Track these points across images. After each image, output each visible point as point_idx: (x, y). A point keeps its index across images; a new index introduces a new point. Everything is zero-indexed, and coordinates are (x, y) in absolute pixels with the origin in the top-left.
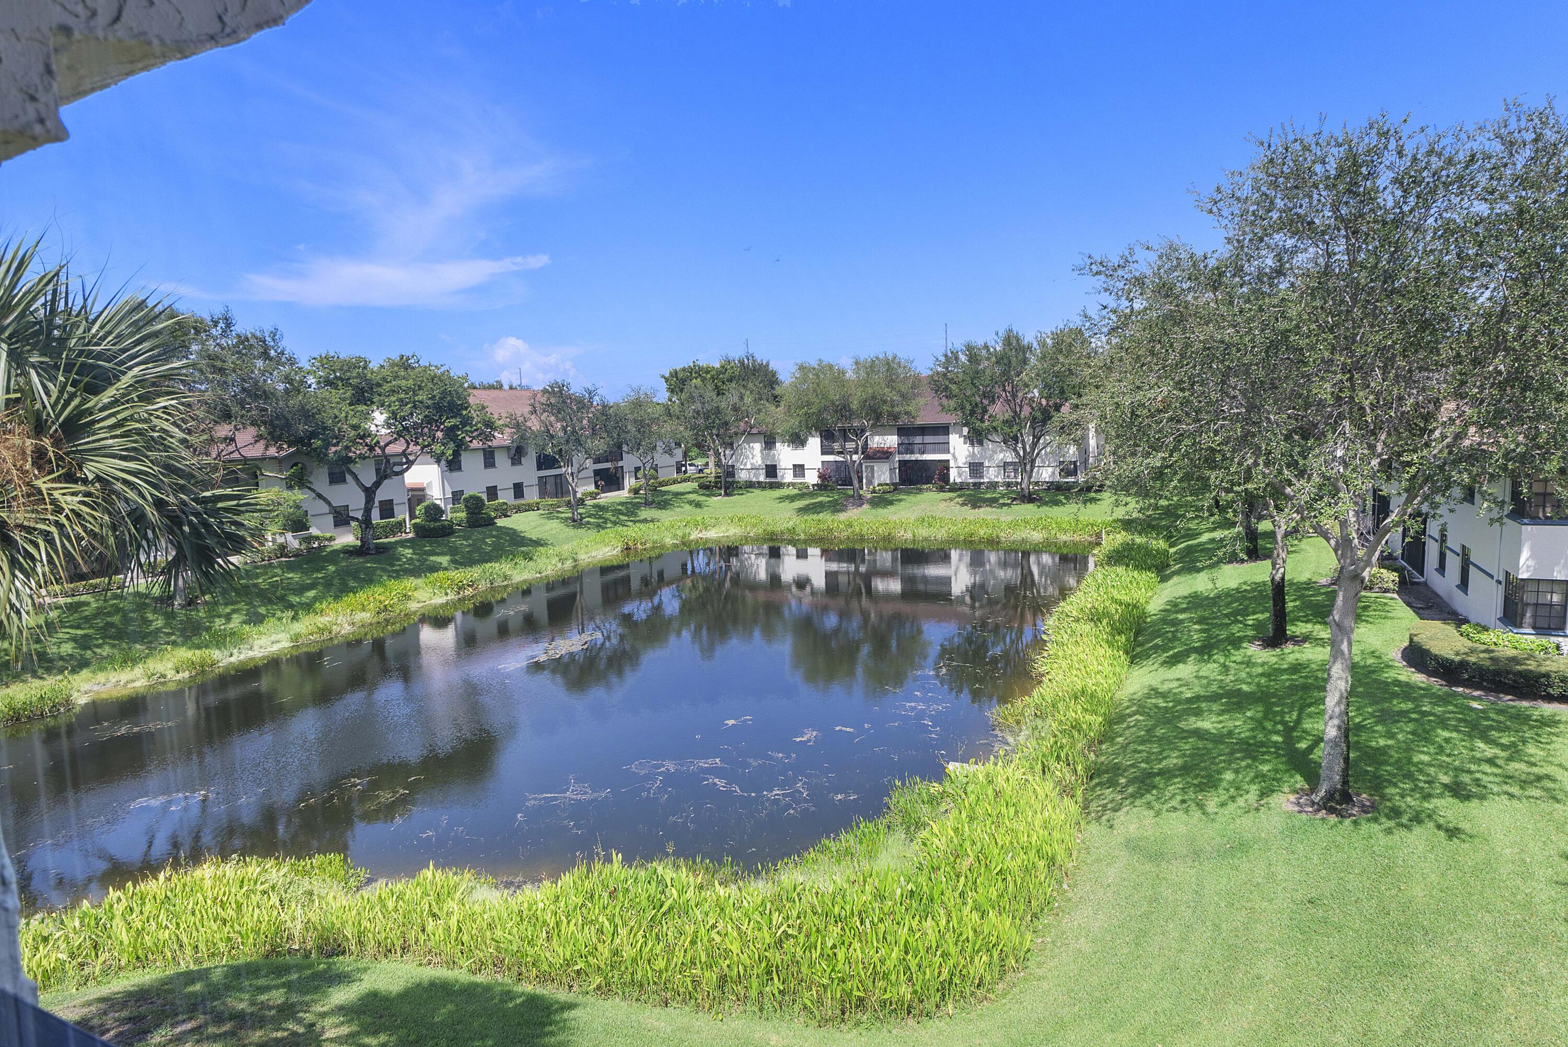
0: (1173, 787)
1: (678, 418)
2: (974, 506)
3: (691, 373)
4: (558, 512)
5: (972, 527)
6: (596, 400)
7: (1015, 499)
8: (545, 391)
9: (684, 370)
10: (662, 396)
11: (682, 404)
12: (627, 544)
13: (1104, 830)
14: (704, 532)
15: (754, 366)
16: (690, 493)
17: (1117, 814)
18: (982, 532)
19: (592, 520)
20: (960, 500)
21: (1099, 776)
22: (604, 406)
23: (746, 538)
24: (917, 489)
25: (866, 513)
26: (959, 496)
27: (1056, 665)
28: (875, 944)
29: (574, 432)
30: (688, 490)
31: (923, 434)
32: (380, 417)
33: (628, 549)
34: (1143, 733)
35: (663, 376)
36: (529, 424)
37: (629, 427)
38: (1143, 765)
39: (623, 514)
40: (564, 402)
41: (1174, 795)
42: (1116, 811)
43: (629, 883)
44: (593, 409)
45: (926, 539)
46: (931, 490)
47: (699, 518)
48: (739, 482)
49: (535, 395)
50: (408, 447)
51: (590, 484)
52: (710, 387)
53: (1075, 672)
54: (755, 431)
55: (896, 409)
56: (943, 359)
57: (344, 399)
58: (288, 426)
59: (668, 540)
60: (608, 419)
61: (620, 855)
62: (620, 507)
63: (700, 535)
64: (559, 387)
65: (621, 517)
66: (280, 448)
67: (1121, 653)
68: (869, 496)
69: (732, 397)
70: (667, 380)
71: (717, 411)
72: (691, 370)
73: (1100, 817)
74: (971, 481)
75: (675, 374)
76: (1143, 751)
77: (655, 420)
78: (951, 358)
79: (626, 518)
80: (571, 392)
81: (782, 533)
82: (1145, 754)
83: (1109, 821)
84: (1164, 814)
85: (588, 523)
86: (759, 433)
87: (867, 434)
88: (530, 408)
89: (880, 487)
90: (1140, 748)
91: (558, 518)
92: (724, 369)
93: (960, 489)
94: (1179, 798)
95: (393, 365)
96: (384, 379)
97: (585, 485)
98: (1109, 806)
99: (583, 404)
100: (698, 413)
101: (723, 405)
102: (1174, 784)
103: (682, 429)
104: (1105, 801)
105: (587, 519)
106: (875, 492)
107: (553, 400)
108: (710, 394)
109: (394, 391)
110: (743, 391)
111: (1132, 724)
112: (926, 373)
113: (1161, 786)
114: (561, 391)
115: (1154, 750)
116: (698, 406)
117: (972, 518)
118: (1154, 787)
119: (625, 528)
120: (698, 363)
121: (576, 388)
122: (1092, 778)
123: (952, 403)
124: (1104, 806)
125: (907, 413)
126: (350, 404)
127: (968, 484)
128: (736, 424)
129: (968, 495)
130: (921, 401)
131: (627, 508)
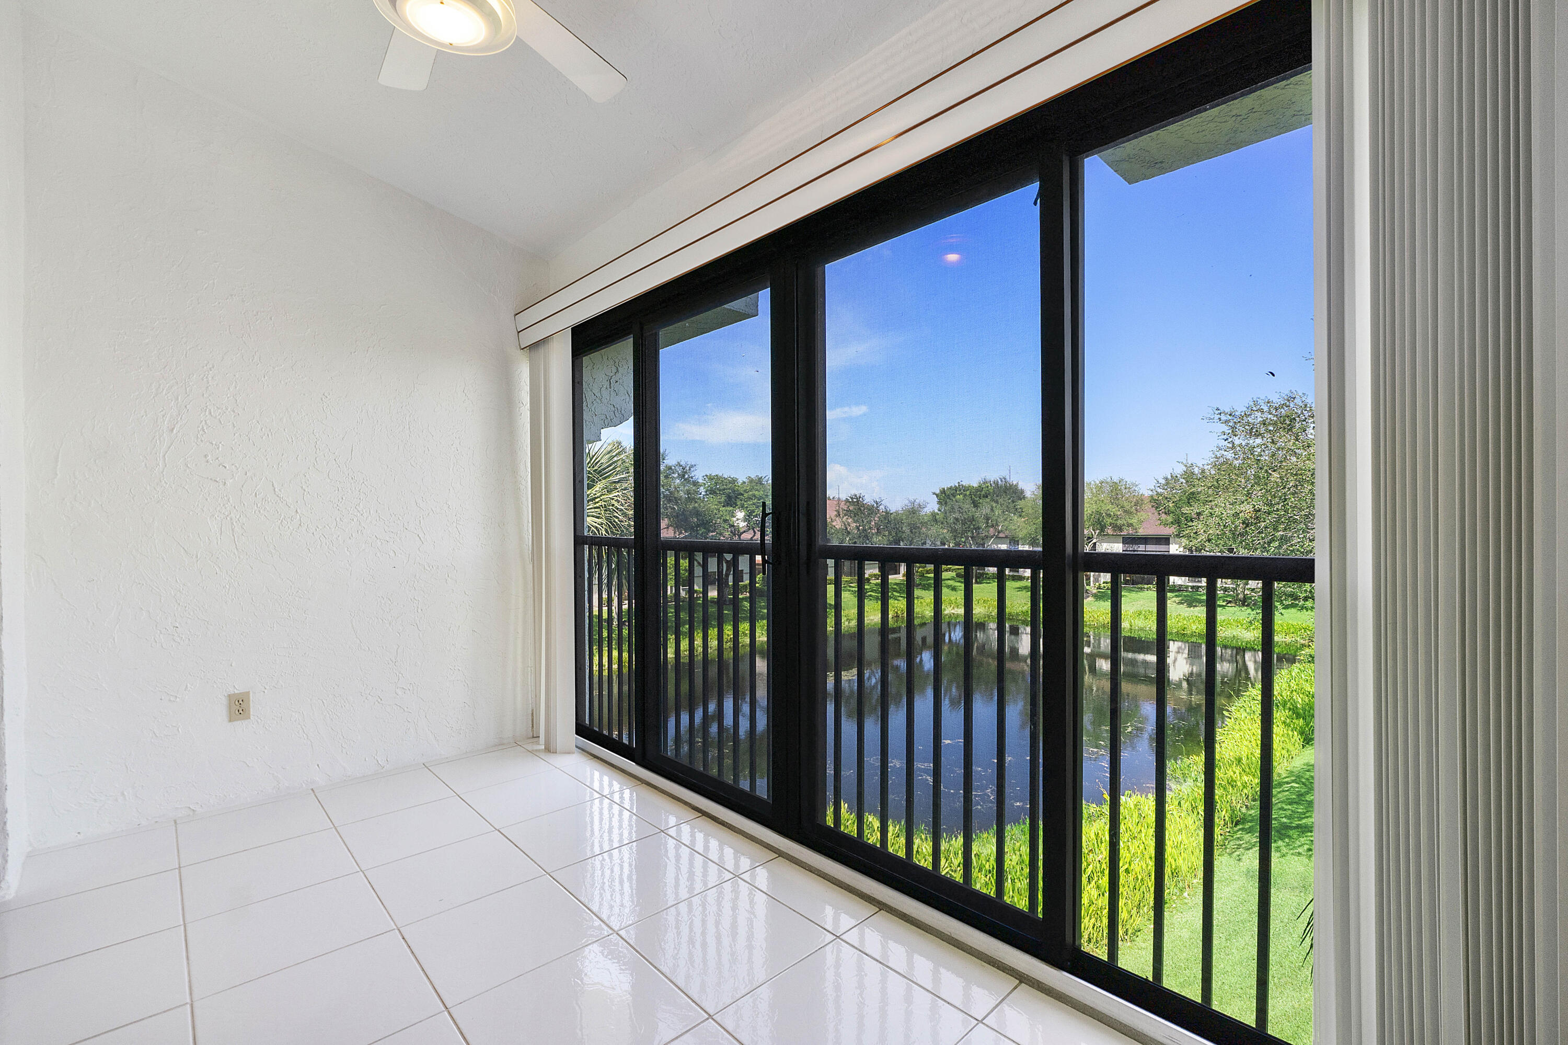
0: (1305, 838)
1: (942, 523)
2: (1190, 605)
3: (956, 491)
4: (850, 587)
5: (1185, 622)
6: (882, 508)
7: (1230, 602)
8: (847, 501)
9: (951, 488)
10: (932, 506)
11: (946, 513)
12: (897, 613)
13: (1232, 862)
14: (956, 609)
15: (1006, 486)
16: (949, 579)
17: (1248, 852)
18: (1194, 628)
19: (874, 594)
20: (1177, 600)
21: (1243, 823)
22: (887, 513)
23: (989, 617)
24: (1138, 588)
25: (1091, 604)
26: (1176, 596)
27: (1230, 736)
28: (1011, 893)
29: (864, 530)
30: (947, 578)
31: (1146, 543)
32: (740, 515)
33: (897, 616)
34: (1294, 797)
35: (934, 494)
36: (834, 524)
37: (904, 529)
38: (1284, 820)
39: (896, 592)
40: (860, 509)
41: (1302, 845)
42: (1248, 849)
43: (849, 822)
44: (878, 515)
45: (1141, 629)
46: (1151, 590)
47: (953, 598)
48: (987, 574)
49: (839, 504)
50: (754, 536)
51: (875, 568)
52: (969, 500)
53: (1246, 743)
54: (1001, 535)
55: (1119, 522)
56: (1163, 482)
57: (720, 502)
58: (686, 520)
59: (927, 612)
60: (889, 522)
61: (846, 805)
62: (895, 587)
63: (953, 611)
64: (857, 498)
65: (894, 593)
66: (681, 533)
67: (1296, 733)
68: (1095, 591)
69: (985, 509)
70: (937, 496)
71: (973, 519)
72: (956, 489)
73: (1233, 852)
74: (1190, 584)
75: (943, 491)
76: (1289, 809)
77: (924, 524)
78: (1170, 482)
79: (898, 595)
80: (865, 502)
81: (1018, 614)
82: (1290, 812)
83: (1239, 855)
84: (1289, 857)
85: (871, 596)
86: (1006, 537)
87: (1094, 541)
88: (836, 513)
89: (1105, 585)
90: (1286, 807)
91: (849, 591)
92: (980, 489)
93: (1179, 591)
94: (1306, 847)
95: (751, 481)
96: (745, 491)
97: (871, 569)
98: (1243, 846)
99: (872, 510)
100: (957, 519)
101: (977, 514)
102: (1306, 836)
103: (945, 531)
104: (1242, 842)
105: (870, 593)
106: (1100, 589)
107: (851, 508)
108: (968, 506)
109: (750, 498)
110: (994, 505)
111: (1286, 789)
112: (1147, 493)
113: (1295, 836)
114: (858, 501)
115: (1299, 810)
116: (957, 515)
117: (1187, 615)
118: (1289, 837)
119: (896, 601)
120: (962, 483)
121: (868, 500)
122: (1237, 824)
123: (1170, 519)
124: (1240, 845)
125: (1130, 525)
126: (724, 506)
127: (1187, 587)
128: (987, 529)
129: (1185, 596)
130: (1142, 515)
131: (900, 588)
